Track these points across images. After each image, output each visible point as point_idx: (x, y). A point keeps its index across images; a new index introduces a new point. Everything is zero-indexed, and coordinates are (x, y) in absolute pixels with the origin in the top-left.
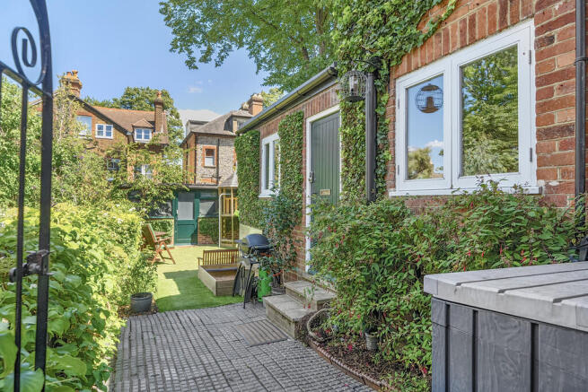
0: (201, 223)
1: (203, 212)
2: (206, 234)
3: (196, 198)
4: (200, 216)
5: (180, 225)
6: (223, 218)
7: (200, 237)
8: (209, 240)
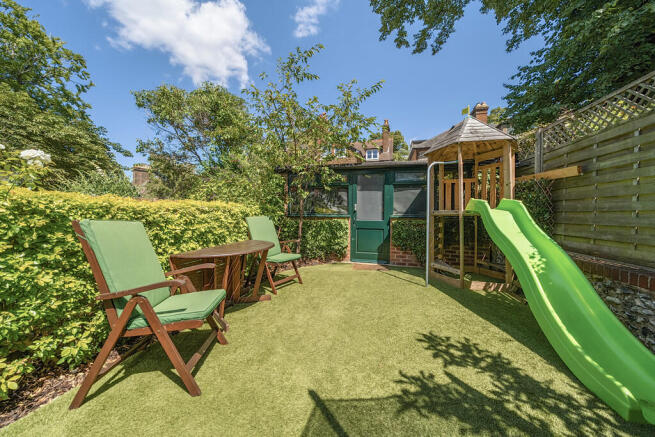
0: (394, 226)
1: (399, 208)
2: (404, 248)
3: (387, 182)
4: (394, 215)
5: (360, 229)
6: (437, 219)
7: (395, 253)
8: (410, 258)
